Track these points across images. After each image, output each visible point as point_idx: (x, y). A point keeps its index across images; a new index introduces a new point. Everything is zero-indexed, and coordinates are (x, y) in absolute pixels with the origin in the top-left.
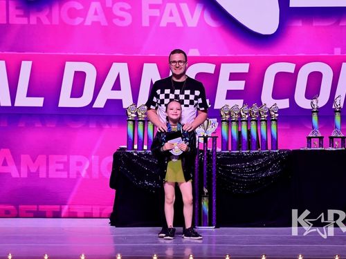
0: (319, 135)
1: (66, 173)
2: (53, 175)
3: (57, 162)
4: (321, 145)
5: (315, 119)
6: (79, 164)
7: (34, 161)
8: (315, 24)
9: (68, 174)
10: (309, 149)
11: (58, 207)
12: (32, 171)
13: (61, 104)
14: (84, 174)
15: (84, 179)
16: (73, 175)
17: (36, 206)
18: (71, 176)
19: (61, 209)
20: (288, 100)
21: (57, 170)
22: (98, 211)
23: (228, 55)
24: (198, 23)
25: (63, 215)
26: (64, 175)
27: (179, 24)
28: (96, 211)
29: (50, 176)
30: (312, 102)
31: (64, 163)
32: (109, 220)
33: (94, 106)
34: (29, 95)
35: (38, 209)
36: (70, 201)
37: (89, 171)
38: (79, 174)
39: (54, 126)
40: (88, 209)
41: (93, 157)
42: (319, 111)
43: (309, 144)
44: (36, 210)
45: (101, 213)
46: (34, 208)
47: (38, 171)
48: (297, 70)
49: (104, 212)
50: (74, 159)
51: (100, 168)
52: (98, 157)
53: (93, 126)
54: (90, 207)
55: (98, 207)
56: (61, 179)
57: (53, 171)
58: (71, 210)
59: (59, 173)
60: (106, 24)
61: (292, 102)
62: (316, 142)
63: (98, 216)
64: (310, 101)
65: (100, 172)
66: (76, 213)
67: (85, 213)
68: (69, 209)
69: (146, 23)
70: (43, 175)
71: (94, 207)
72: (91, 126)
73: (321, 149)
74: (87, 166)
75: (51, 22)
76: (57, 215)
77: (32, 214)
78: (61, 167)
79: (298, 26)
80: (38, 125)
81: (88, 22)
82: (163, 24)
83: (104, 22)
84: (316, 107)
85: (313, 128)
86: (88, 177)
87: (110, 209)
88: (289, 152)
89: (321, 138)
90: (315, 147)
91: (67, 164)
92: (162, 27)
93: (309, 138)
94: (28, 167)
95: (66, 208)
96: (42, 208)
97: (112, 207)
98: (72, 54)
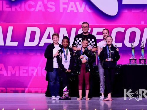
0: (135, 58)
1: (27, 74)
2: (22, 75)
3: (24, 70)
4: (135, 63)
5: (133, 51)
6: (33, 70)
7: (13, 69)
8: (133, 11)
9: (28, 74)
10: (130, 64)
11: (24, 88)
12: (13, 73)
13: (25, 45)
14: (35, 74)
15: (35, 77)
16: (30, 75)
17: (14, 88)
18: (29, 75)
19: (25, 89)
20: (121, 43)
21: (23, 73)
22: (41, 91)
23: (96, 24)
24: (84, 11)
25: (26, 92)
26: (26, 75)
27: (75, 11)
28: (40, 90)
29: (20, 75)
30: (132, 44)
31: (26, 70)
32: (45, 94)
33: (39, 46)
34: (11, 41)
35: (15, 89)
36: (29, 86)
37: (37, 73)
38: (32, 74)
39: (22, 54)
40: (36, 89)
41: (39, 67)
42: (135, 48)
43: (130, 62)
44: (14, 90)
45: (42, 91)
46: (13, 89)
47: (15, 73)
48: (125, 31)
49: (43, 91)
50: (31, 68)
51: (41, 72)
52: (41, 67)
53: (39, 54)
54: (37, 89)
55: (41, 89)
56: (25, 77)
57: (22, 73)
58: (29, 90)
59: (24, 74)
60: (45, 11)
61: (123, 44)
62: (133, 61)
63: (41, 92)
64: (131, 44)
65: (42, 74)
66: (31, 91)
67: (35, 91)
68: (28, 89)
69: (61, 10)
70: (17, 75)
71: (39, 89)
72: (38, 54)
73: (135, 64)
74: (36, 71)
75: (21, 10)
76: (23, 92)
77: (13, 92)
78: (25, 71)
79: (126, 12)
80: (15, 54)
81: (37, 10)
82: (69, 11)
83: (44, 10)
84: (133, 46)
85: (132, 55)
86: (36, 76)
87: (46, 90)
88: (122, 65)
89: (135, 60)
90: (133, 63)
91: (27, 70)
92: (68, 12)
93: (130, 60)
94: (11, 72)
95: (27, 89)
96: (17, 89)
97: (46, 89)
98: (30, 23)
